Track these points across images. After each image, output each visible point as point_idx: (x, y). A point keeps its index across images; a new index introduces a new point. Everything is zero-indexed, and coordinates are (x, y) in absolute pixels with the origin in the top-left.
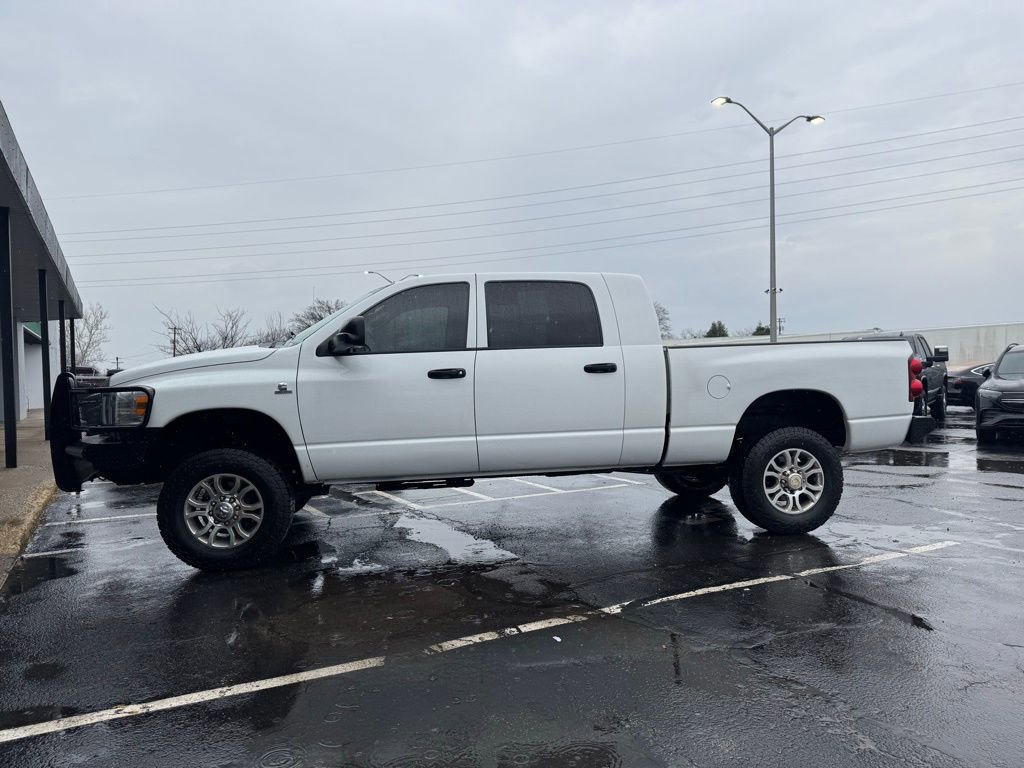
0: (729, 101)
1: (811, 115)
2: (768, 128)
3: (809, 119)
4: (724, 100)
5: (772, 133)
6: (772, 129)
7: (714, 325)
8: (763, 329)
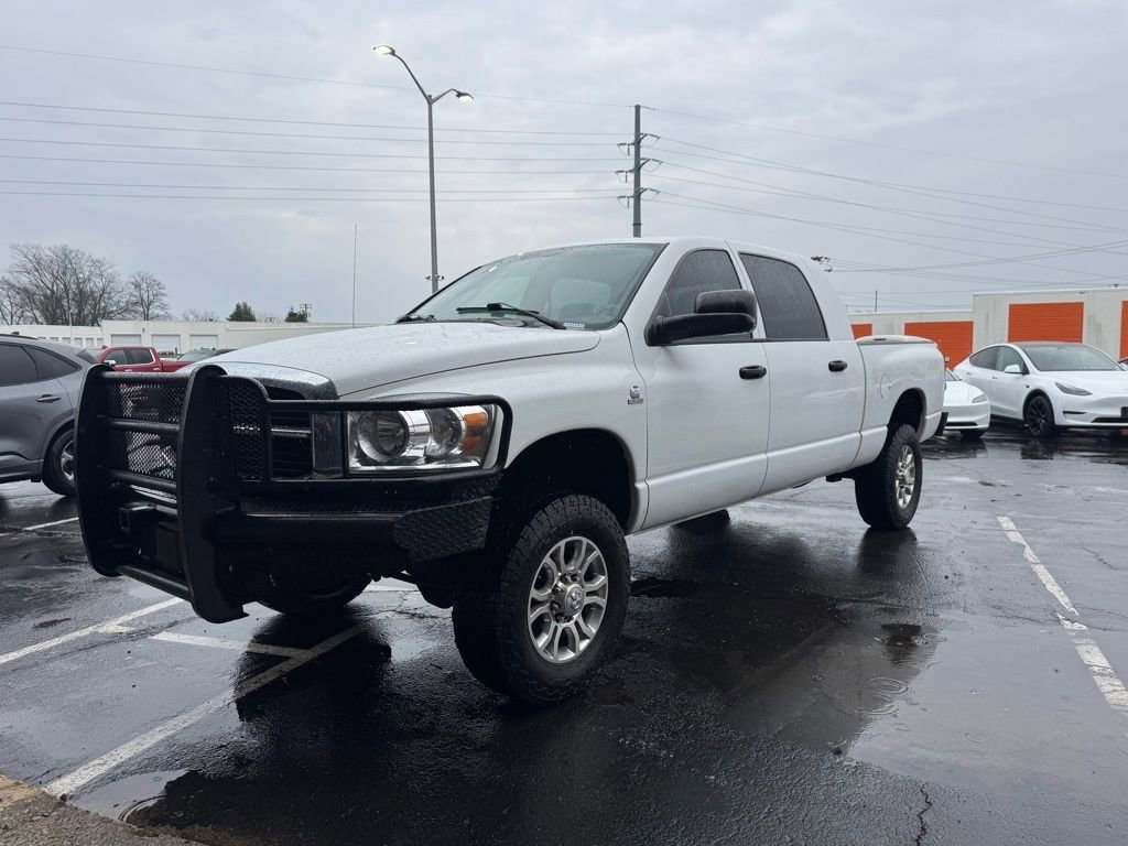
0: (393, 53)
1: (462, 91)
2: (427, 94)
3: (459, 95)
4: (390, 51)
5: (430, 101)
6: (430, 96)
7: (238, 306)
8: (295, 314)
